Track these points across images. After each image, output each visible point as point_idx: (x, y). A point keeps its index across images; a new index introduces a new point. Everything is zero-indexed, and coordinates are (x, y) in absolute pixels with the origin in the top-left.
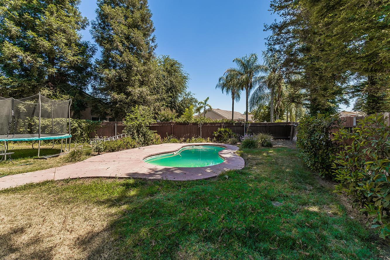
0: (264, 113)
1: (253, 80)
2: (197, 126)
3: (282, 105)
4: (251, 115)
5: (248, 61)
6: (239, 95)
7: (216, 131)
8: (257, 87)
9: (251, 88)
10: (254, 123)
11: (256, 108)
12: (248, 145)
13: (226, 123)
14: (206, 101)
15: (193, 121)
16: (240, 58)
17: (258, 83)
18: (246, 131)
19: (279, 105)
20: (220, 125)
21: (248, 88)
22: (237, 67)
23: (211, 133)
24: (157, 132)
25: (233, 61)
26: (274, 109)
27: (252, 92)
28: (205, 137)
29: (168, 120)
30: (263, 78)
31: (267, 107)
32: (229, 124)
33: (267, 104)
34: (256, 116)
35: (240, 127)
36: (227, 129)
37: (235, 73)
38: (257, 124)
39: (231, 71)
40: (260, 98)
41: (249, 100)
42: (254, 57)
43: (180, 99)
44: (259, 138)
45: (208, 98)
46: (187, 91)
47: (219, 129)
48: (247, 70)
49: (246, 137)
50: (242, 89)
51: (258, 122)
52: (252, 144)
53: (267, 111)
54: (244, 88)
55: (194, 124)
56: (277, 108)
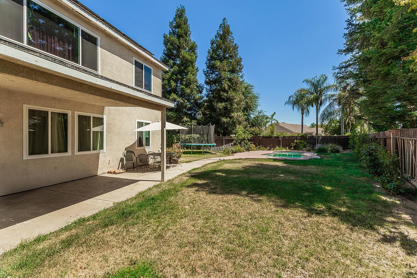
0: (334, 127)
1: (323, 98)
2: (278, 139)
3: (353, 119)
4: (322, 129)
5: (319, 81)
6: (308, 111)
7: (293, 142)
8: (327, 104)
9: (321, 105)
10: (325, 136)
11: (326, 123)
12: (320, 151)
13: (301, 136)
14: (273, 116)
15: (275, 135)
16: (310, 78)
17: (328, 100)
18: (317, 143)
19: (350, 119)
20: (296, 138)
21: (318, 105)
22: (307, 86)
23: (289, 144)
24: (253, 143)
25: (303, 82)
26: (345, 123)
27: (323, 108)
28: (284, 146)
29: (257, 135)
30: (333, 96)
31: (338, 122)
32: (303, 137)
33: (338, 118)
34: (326, 130)
35: (312, 140)
36: (303, 141)
37: (305, 92)
38: (327, 137)
39: (301, 90)
40: (330, 114)
41: (319, 116)
42: (324, 77)
43: (252, 116)
44: (329, 147)
45: (275, 113)
46: (259, 109)
47: (296, 141)
48: (317, 89)
49: (318, 146)
50: (312, 106)
51: (328, 135)
52: (323, 150)
53: (338, 125)
54: (314, 105)
55: (276, 137)
56: (348, 123)
